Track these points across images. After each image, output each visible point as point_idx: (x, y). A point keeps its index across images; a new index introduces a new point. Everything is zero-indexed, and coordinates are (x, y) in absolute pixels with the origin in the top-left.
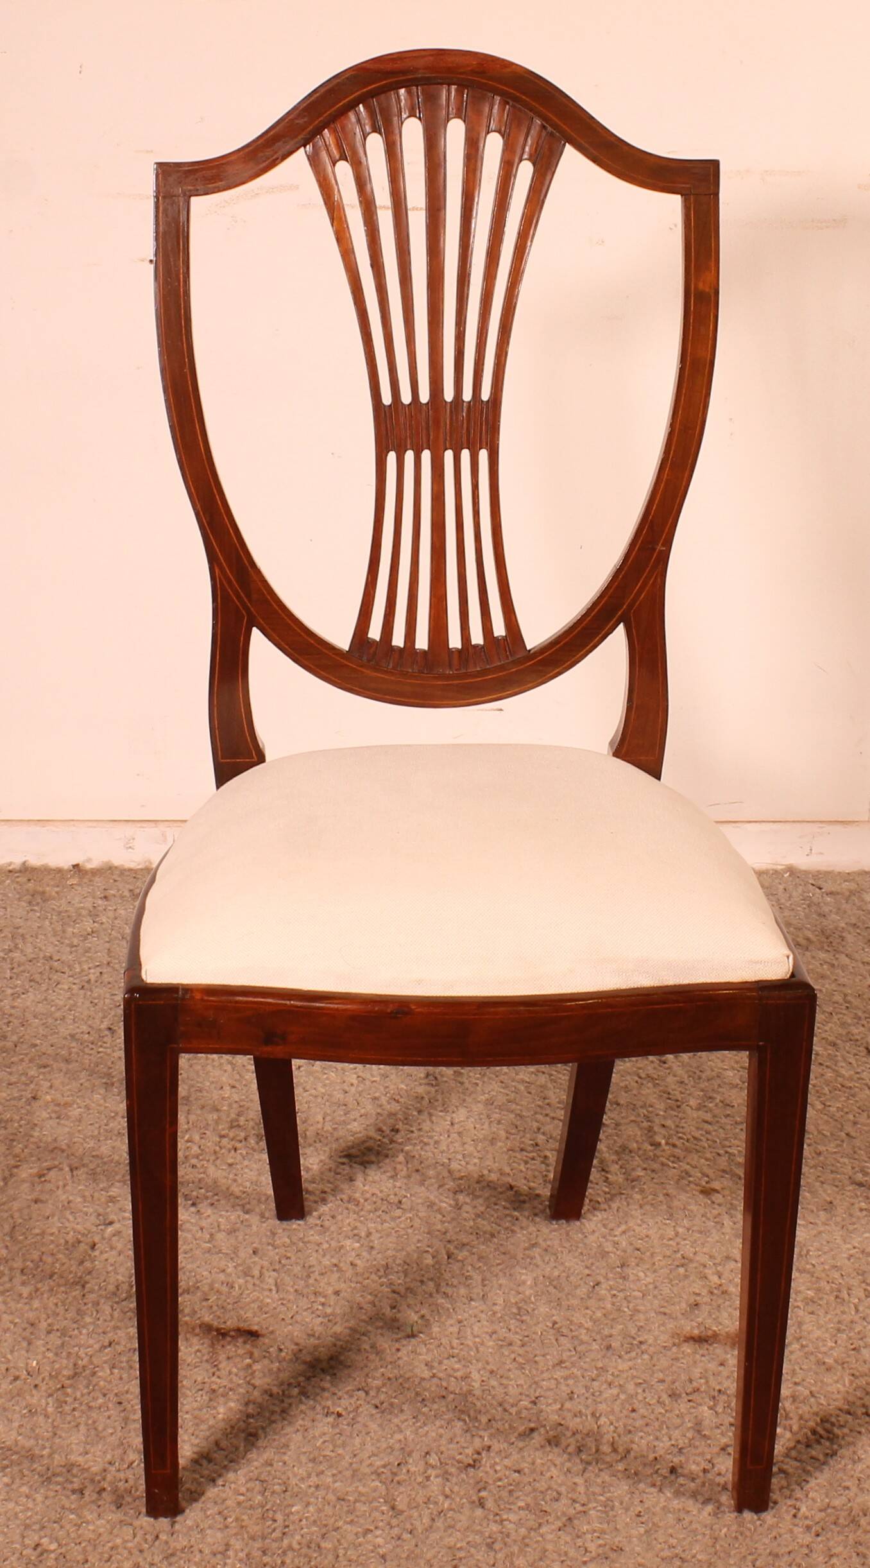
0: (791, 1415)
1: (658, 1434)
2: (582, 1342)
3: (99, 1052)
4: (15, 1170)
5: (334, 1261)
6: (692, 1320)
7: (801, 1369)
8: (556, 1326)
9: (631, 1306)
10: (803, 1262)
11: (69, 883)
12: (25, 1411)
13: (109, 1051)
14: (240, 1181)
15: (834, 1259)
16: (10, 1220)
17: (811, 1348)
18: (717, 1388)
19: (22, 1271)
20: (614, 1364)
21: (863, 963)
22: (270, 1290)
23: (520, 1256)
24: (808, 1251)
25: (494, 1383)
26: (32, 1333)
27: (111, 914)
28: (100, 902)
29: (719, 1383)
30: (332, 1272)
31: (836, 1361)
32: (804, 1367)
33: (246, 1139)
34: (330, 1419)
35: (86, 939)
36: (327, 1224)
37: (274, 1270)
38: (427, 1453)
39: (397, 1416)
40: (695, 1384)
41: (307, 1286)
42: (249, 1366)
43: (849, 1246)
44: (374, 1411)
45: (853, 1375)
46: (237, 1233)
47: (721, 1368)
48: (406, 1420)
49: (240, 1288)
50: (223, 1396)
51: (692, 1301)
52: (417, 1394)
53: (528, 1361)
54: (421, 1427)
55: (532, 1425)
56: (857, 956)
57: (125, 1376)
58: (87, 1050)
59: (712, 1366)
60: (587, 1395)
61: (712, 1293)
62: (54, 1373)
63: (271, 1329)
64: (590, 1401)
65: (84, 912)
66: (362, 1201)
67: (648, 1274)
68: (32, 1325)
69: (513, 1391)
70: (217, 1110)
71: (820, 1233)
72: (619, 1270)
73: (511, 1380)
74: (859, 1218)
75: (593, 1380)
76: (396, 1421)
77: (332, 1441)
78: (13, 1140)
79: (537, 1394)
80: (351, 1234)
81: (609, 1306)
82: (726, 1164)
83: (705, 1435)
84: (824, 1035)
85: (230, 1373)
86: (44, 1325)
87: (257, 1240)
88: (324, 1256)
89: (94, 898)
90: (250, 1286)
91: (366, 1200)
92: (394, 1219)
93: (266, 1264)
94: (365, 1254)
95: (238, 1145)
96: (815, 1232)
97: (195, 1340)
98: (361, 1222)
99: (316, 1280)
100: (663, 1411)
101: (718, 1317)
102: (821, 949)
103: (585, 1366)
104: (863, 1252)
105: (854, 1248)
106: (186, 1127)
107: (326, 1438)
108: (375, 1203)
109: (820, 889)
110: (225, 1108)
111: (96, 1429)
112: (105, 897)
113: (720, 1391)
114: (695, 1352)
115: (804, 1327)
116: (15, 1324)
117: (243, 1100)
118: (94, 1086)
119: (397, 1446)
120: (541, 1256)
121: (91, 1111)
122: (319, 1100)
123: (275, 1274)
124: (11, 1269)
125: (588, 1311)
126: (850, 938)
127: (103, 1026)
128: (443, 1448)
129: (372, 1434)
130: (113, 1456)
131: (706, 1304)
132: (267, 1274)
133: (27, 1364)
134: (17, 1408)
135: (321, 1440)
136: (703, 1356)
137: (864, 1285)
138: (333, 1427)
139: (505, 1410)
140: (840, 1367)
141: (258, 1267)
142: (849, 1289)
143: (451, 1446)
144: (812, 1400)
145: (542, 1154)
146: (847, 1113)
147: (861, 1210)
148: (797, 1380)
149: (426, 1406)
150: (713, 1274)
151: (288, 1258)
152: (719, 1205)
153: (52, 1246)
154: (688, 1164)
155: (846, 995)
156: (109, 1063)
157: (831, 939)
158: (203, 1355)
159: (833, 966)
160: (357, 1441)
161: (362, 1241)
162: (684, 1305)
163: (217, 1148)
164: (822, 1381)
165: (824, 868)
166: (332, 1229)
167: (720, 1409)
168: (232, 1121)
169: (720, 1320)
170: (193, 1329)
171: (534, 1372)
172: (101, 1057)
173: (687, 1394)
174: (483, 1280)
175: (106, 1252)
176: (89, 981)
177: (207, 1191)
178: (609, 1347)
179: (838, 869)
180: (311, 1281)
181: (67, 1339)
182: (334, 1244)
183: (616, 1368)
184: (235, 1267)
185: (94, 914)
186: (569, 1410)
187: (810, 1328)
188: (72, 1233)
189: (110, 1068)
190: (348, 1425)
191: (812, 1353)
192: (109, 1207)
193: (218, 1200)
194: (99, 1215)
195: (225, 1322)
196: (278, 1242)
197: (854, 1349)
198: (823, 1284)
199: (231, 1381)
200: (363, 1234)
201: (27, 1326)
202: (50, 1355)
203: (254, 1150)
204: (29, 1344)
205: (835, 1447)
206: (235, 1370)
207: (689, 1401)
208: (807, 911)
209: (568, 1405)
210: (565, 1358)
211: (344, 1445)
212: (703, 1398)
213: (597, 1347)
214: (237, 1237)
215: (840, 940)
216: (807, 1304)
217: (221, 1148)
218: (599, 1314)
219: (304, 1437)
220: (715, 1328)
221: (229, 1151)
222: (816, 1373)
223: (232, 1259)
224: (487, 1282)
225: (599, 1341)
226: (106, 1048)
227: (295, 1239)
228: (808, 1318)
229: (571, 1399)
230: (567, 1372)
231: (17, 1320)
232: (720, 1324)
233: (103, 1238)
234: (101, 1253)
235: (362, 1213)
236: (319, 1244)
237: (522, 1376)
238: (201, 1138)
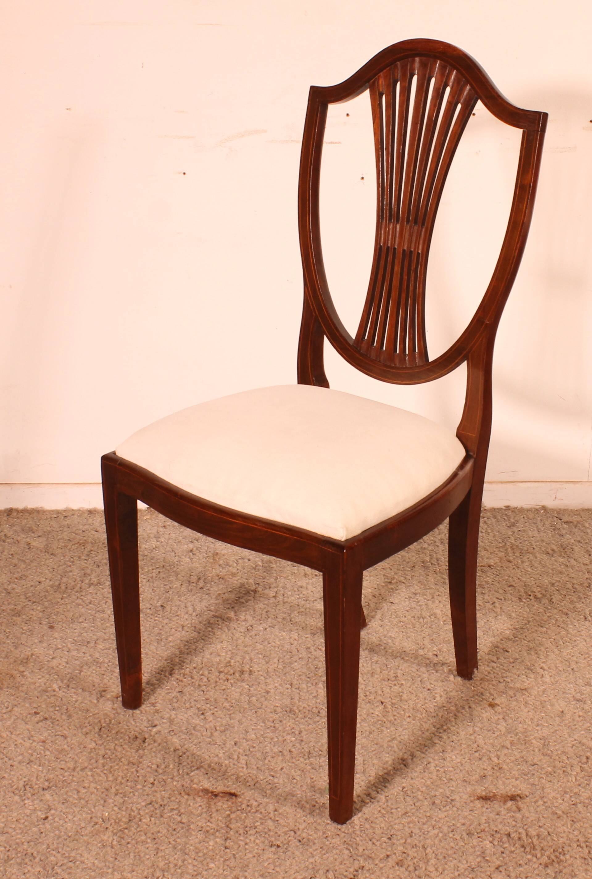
0: (537, 847)
1: (461, 858)
2: (419, 800)
3: (155, 620)
4: (103, 693)
5: (280, 749)
6: (482, 786)
7: (543, 817)
8: (405, 789)
9: (448, 776)
10: (546, 750)
11: (145, 518)
12: (99, 845)
13: (161, 619)
14: (229, 699)
15: (563, 747)
16: (99, 724)
17: (549, 804)
18: (495, 829)
19: (104, 756)
20: (436, 814)
21: (584, 564)
22: (243, 768)
23: (385, 746)
24: (549, 742)
25: (367, 826)
26: (106, 795)
27: (167, 537)
28: (161, 529)
29: (496, 826)
30: (279, 756)
31: (563, 812)
32: (545, 816)
33: (234, 674)
34: (273, 849)
35: (152, 551)
36: (277, 725)
37: (246, 755)
38: (328, 871)
39: (311, 847)
40: (482, 827)
41: (264, 765)
42: (229, 815)
43: (572, 739)
44: (298, 844)
45: (573, 821)
46: (226, 732)
47: (497, 817)
48: (317, 849)
49: (226, 766)
50: (213, 835)
51: (482, 774)
52: (324, 833)
53: (387, 812)
54: (325, 854)
55: (388, 853)
56: (580, 560)
57: (157, 822)
58: (148, 619)
59: (492, 815)
60: (420, 834)
61: (493, 769)
62: (117, 821)
63: (242, 792)
64: (422, 838)
65: (152, 536)
66: (297, 711)
67: (458, 756)
68: (107, 790)
69: (378, 831)
70: (219, 655)
71: (556, 730)
72: (441, 754)
73: (378, 824)
74: (578, 722)
75: (424, 824)
76: (311, 850)
77: (274, 863)
78: (103, 675)
79: (392, 833)
80: (290, 732)
81: (435, 777)
82: (504, 688)
83: (487, 860)
84: (560, 608)
85: (218, 820)
86: (113, 790)
87: (237, 736)
88: (274, 746)
89: (158, 527)
90: (232, 765)
91: (300, 711)
92: (315, 722)
93: (241, 751)
94: (297, 745)
95: (230, 677)
96: (552, 731)
97: (199, 799)
98: (296, 724)
99: (269, 761)
100: (463, 844)
101: (496, 784)
102: (560, 556)
103: (420, 815)
104: (580, 743)
105: (575, 740)
106: (201, 666)
107: (270, 861)
108: (305, 713)
109: (561, 519)
110: (224, 654)
111: (139, 855)
112: (164, 526)
113: (496, 831)
114: (483, 807)
115: (545, 790)
116: (97, 789)
117: (234, 649)
118: (151, 641)
119: (311, 866)
120: (397, 746)
121: (148, 656)
122: (277, 649)
123: (246, 757)
124: (97, 754)
125: (423, 780)
126: (576, 549)
127: (159, 604)
128: (337, 868)
129: (297, 859)
130: (148, 873)
131: (490, 775)
132: (241, 757)
133: (103, 814)
134: (95, 842)
135: (267, 863)
136: (487, 809)
137: (580, 764)
138: (274, 854)
139: (373, 843)
140: (565, 816)
141: (237, 753)
142: (572, 766)
143: (342, 866)
144: (549, 838)
145: (400, 683)
146: (573, 656)
147: (579, 716)
148: (541, 824)
149: (328, 840)
150: (495, 756)
151: (254, 747)
152: (499, 713)
153: (121, 740)
154: (482, 688)
155: (573, 584)
156: (160, 627)
157: (566, 550)
158: (203, 809)
159: (567, 566)
160: (288, 863)
161: (296, 736)
162: (477, 776)
163: (218, 679)
164: (555, 825)
165: (562, 508)
166: (280, 729)
167: (496, 843)
168: (227, 663)
169: (498, 786)
170: (198, 792)
171: (391, 819)
172: (156, 623)
173: (477, 833)
174: (364, 761)
175: (151, 744)
176: (152, 577)
177: (211, 706)
178: (434, 803)
179: (570, 508)
180: (266, 762)
181: (126, 798)
182: (280, 738)
183: (437, 816)
184: (224, 753)
185: (157, 537)
186: (409, 844)
187: (549, 791)
188: (133, 732)
189: (161, 630)
190: (283, 852)
191: (549, 807)
192: (155, 715)
193: (217, 711)
194: (149, 721)
195: (216, 788)
196: (249, 737)
197: (573, 804)
198: (557, 763)
199: (218, 825)
200: (297, 732)
201: (104, 790)
202: (116, 809)
203: (238, 681)
204: (105, 801)
205: (561, 867)
206: (220, 818)
207: (479, 837)
208: (553, 533)
209: (409, 840)
210: (408, 810)
211: (280, 865)
212: (486, 836)
213: (427, 803)
214: (225, 735)
215: (571, 550)
216: (547, 776)
217: (220, 679)
218: (429, 782)
219: (257, 860)
220: (494, 791)
221: (224, 681)
222: (551, 820)
223: (222, 748)
224: (366, 762)
225: (429, 799)
226: (159, 618)
227: (258, 735)
228: (548, 785)
229: (411, 836)
230: (409, 819)
231: (98, 787)
232: (498, 788)
233: (151, 735)
234: (149, 745)
235: (297, 719)
236: (272, 739)
237: (384, 822)
238: (209, 673)
